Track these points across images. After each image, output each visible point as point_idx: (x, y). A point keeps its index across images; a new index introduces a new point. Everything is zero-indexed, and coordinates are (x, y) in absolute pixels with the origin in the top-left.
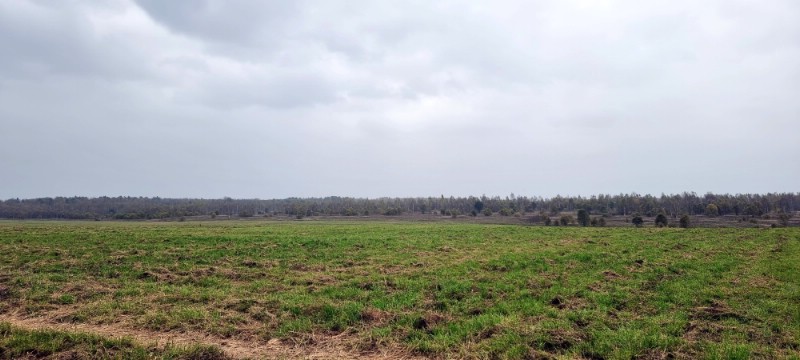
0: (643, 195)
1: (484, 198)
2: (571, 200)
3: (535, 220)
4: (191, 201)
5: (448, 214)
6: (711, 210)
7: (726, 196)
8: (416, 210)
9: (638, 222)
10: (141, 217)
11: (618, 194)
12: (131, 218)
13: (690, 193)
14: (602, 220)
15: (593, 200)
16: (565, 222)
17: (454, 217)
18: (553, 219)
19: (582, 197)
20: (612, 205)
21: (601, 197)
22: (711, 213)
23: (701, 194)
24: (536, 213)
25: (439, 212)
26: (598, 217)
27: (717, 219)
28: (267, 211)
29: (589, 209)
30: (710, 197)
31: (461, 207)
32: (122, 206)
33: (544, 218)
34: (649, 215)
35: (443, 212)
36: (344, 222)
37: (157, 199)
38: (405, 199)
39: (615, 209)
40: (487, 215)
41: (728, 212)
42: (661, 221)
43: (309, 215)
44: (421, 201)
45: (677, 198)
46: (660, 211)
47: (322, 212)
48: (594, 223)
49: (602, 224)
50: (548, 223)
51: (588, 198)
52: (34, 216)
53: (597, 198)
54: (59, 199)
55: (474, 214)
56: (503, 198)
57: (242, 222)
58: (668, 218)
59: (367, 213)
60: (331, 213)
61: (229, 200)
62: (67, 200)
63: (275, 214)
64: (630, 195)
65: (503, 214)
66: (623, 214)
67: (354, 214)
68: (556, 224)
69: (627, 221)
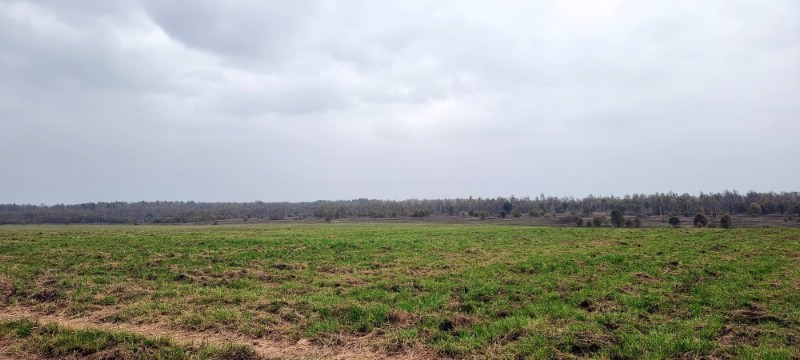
0: (680, 194)
1: (513, 199)
2: (604, 200)
3: (566, 221)
4: (224, 205)
5: (476, 216)
6: (754, 208)
7: (770, 196)
8: (443, 212)
9: (674, 222)
10: (178, 220)
11: (654, 193)
12: (167, 222)
13: (731, 191)
14: (637, 221)
15: (627, 201)
16: (597, 223)
17: (483, 218)
18: (585, 220)
19: (615, 197)
20: (647, 205)
21: (636, 196)
22: (754, 212)
23: (743, 192)
24: (567, 214)
25: (467, 214)
26: (632, 218)
27: (761, 219)
28: (296, 214)
29: (623, 209)
30: (752, 196)
31: (490, 209)
32: (159, 211)
33: (576, 219)
34: (686, 215)
35: (471, 214)
36: (373, 224)
37: (191, 204)
38: (432, 201)
39: (650, 209)
40: (516, 216)
41: (773, 211)
42: (700, 221)
43: (337, 217)
44: (448, 202)
45: (717, 197)
46: (699, 211)
47: (350, 214)
48: (629, 224)
49: (637, 224)
50: (580, 224)
51: (622, 198)
52: (78, 220)
53: (631, 198)
54: (101, 204)
55: (503, 215)
56: (532, 199)
57: (273, 225)
58: (708, 217)
59: (394, 215)
60: (359, 216)
61: (261, 203)
62: (109, 206)
63: (304, 216)
64: (665, 194)
65: (533, 215)
66: (658, 214)
67: (381, 216)
68: (589, 225)
69: (664, 221)
